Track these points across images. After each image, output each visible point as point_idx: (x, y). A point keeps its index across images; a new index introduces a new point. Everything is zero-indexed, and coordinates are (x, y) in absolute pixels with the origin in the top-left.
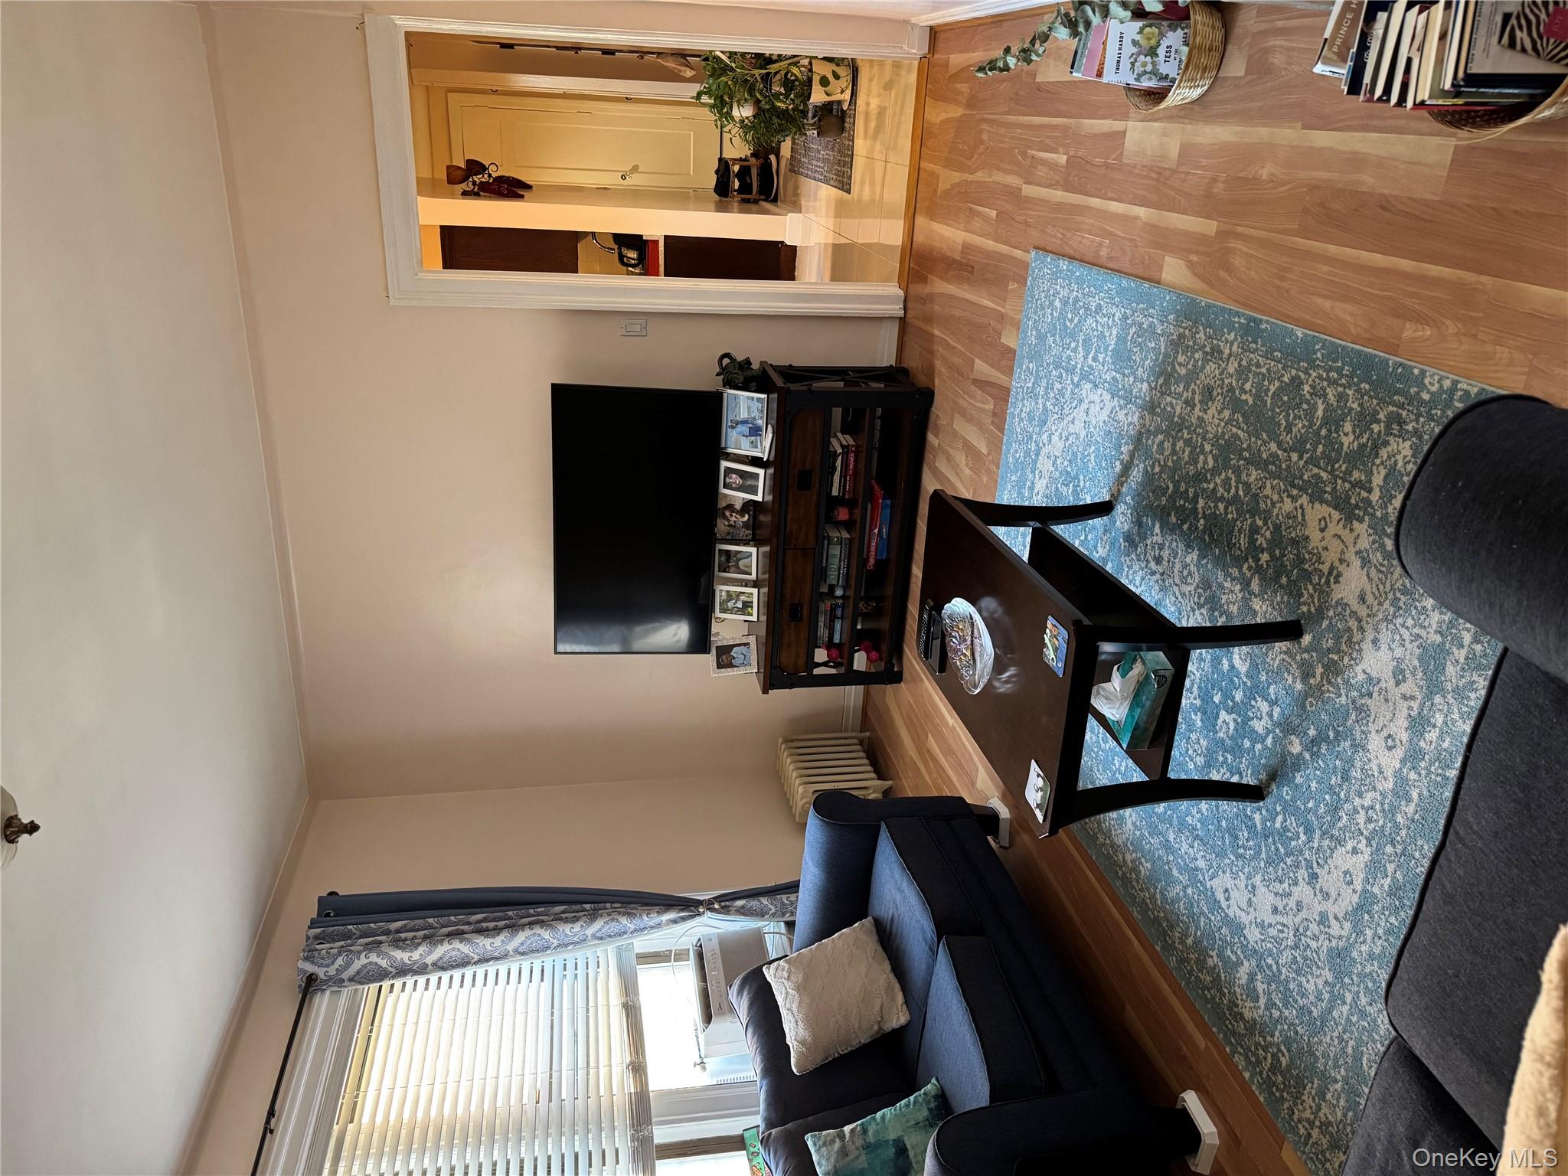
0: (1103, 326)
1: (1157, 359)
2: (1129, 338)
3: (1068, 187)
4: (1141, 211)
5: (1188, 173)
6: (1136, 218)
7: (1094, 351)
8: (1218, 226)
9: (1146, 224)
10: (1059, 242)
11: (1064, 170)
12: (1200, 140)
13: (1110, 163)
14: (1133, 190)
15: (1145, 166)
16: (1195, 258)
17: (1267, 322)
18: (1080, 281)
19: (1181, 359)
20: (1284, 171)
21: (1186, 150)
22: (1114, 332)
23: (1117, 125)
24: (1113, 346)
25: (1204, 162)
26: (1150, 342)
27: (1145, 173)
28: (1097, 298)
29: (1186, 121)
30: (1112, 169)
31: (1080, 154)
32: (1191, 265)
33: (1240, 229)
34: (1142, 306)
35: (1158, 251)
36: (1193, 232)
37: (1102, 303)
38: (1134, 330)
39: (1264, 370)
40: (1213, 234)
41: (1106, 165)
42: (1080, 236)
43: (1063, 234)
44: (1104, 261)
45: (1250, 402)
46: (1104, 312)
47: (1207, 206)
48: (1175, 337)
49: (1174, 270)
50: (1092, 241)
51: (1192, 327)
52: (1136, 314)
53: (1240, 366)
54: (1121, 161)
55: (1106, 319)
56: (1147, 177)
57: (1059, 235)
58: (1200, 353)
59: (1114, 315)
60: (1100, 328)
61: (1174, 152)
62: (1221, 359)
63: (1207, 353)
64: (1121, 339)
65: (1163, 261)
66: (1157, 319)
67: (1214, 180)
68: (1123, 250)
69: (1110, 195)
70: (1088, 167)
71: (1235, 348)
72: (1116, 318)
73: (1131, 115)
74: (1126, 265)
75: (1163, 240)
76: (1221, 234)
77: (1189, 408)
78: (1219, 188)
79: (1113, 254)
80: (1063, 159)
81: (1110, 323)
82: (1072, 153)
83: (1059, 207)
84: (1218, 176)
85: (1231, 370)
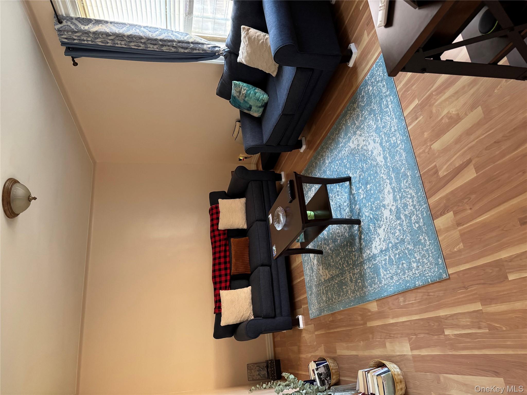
0: (387, 274)
1: (366, 278)
2: (376, 278)
3: (438, 319)
4: (392, 321)
5: (381, 338)
6: (393, 318)
7: (387, 262)
8: (367, 325)
9: (388, 318)
10: (429, 291)
11: (444, 327)
12: (381, 350)
13: (414, 336)
14: (398, 328)
15: (396, 338)
16: (369, 314)
17: (347, 307)
18: (407, 282)
19: (360, 284)
20: (358, 344)
21: (384, 346)
22: (382, 275)
23: (416, 352)
24: (381, 270)
25: (377, 343)
26: (370, 282)
27: (396, 335)
28: (395, 282)
29: (388, 356)
30: (412, 334)
31: (436, 337)
32: (369, 311)
33: (362, 326)
34: (377, 291)
35: (381, 310)
36: (372, 321)
37: (391, 281)
38: (376, 281)
39: (344, 296)
40: (367, 322)
41: (415, 334)
42: (417, 300)
43: (430, 295)
44: (399, 296)
45: (343, 287)
46: (389, 279)
47: (372, 330)
48: (364, 288)
49: (373, 307)
50: (409, 301)
51: (361, 294)
52: (377, 286)
53: (348, 293)
54: (409, 338)
55: (387, 277)
56: (395, 334)
57: (431, 294)
58: (357, 289)
59: (385, 280)
60: (388, 272)
61: (388, 345)
62: (352, 292)
63: (355, 291)
64: (378, 275)
65: (378, 308)
66: (370, 290)
67: (373, 338)
68: (393, 304)
69: (407, 323)
70: (427, 331)
71: (350, 296)
72: (384, 280)
73: (411, 357)
74: (389, 299)
75: (381, 315)
76: (365, 323)
77: (353, 273)
78: (371, 336)
79: (397, 301)
80: (447, 332)
81: (385, 277)
82: (443, 336)
83: (439, 307)
84: (372, 339)
85: (349, 291)
